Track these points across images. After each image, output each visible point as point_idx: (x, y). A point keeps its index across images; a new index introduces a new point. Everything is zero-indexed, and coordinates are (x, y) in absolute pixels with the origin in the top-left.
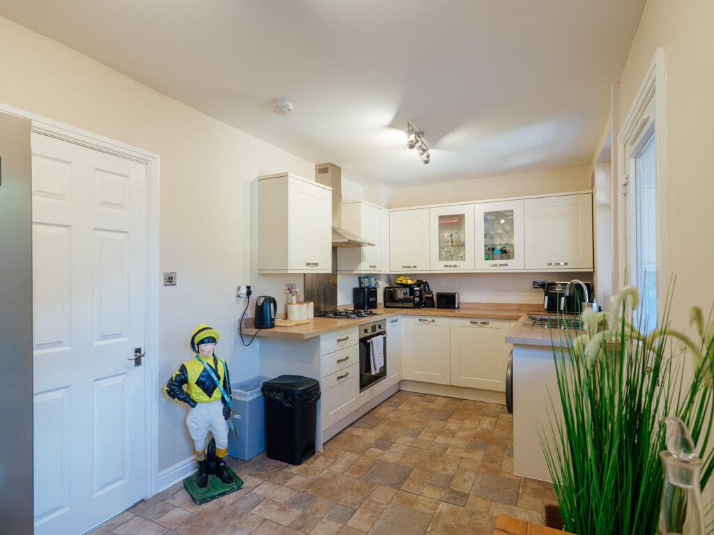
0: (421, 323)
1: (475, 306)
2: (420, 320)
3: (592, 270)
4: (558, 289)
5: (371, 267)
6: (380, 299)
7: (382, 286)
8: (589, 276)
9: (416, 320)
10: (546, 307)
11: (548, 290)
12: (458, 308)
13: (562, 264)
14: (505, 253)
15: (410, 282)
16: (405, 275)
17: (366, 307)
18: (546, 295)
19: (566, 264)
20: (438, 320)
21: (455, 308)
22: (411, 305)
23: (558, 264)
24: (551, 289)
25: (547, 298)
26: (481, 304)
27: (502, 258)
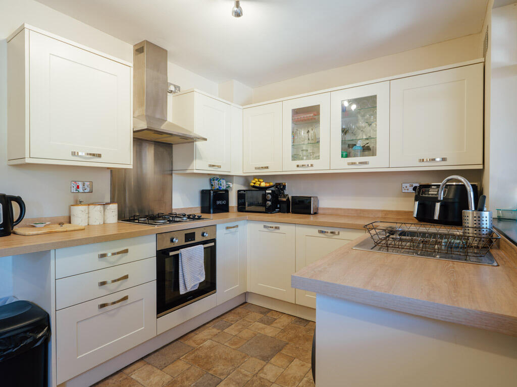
0: (265, 230)
1: (335, 212)
2: (265, 227)
3: (481, 167)
4: (432, 192)
5: (210, 166)
6: (233, 201)
7: (235, 188)
8: (477, 175)
9: (260, 226)
10: (415, 215)
11: (419, 192)
12: (315, 213)
13: (438, 159)
14: (367, 150)
15: (263, 184)
16: (259, 177)
17: (212, 211)
18: (416, 200)
19: (444, 159)
20: (283, 228)
21: (310, 213)
22: (263, 209)
23: (434, 160)
24: (423, 193)
25: (417, 203)
26: (341, 209)
27: (363, 156)
